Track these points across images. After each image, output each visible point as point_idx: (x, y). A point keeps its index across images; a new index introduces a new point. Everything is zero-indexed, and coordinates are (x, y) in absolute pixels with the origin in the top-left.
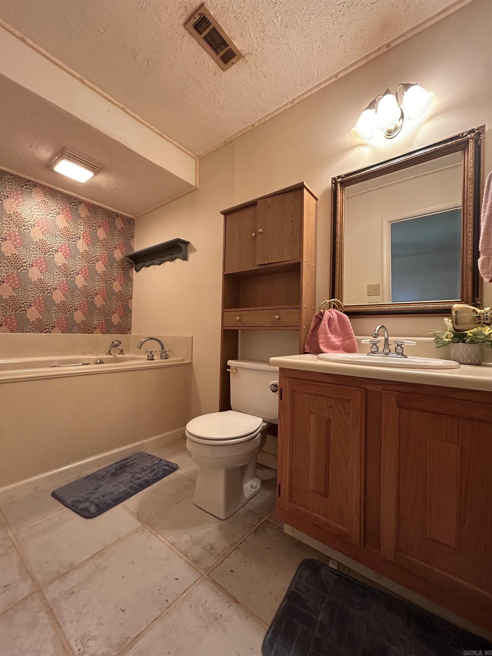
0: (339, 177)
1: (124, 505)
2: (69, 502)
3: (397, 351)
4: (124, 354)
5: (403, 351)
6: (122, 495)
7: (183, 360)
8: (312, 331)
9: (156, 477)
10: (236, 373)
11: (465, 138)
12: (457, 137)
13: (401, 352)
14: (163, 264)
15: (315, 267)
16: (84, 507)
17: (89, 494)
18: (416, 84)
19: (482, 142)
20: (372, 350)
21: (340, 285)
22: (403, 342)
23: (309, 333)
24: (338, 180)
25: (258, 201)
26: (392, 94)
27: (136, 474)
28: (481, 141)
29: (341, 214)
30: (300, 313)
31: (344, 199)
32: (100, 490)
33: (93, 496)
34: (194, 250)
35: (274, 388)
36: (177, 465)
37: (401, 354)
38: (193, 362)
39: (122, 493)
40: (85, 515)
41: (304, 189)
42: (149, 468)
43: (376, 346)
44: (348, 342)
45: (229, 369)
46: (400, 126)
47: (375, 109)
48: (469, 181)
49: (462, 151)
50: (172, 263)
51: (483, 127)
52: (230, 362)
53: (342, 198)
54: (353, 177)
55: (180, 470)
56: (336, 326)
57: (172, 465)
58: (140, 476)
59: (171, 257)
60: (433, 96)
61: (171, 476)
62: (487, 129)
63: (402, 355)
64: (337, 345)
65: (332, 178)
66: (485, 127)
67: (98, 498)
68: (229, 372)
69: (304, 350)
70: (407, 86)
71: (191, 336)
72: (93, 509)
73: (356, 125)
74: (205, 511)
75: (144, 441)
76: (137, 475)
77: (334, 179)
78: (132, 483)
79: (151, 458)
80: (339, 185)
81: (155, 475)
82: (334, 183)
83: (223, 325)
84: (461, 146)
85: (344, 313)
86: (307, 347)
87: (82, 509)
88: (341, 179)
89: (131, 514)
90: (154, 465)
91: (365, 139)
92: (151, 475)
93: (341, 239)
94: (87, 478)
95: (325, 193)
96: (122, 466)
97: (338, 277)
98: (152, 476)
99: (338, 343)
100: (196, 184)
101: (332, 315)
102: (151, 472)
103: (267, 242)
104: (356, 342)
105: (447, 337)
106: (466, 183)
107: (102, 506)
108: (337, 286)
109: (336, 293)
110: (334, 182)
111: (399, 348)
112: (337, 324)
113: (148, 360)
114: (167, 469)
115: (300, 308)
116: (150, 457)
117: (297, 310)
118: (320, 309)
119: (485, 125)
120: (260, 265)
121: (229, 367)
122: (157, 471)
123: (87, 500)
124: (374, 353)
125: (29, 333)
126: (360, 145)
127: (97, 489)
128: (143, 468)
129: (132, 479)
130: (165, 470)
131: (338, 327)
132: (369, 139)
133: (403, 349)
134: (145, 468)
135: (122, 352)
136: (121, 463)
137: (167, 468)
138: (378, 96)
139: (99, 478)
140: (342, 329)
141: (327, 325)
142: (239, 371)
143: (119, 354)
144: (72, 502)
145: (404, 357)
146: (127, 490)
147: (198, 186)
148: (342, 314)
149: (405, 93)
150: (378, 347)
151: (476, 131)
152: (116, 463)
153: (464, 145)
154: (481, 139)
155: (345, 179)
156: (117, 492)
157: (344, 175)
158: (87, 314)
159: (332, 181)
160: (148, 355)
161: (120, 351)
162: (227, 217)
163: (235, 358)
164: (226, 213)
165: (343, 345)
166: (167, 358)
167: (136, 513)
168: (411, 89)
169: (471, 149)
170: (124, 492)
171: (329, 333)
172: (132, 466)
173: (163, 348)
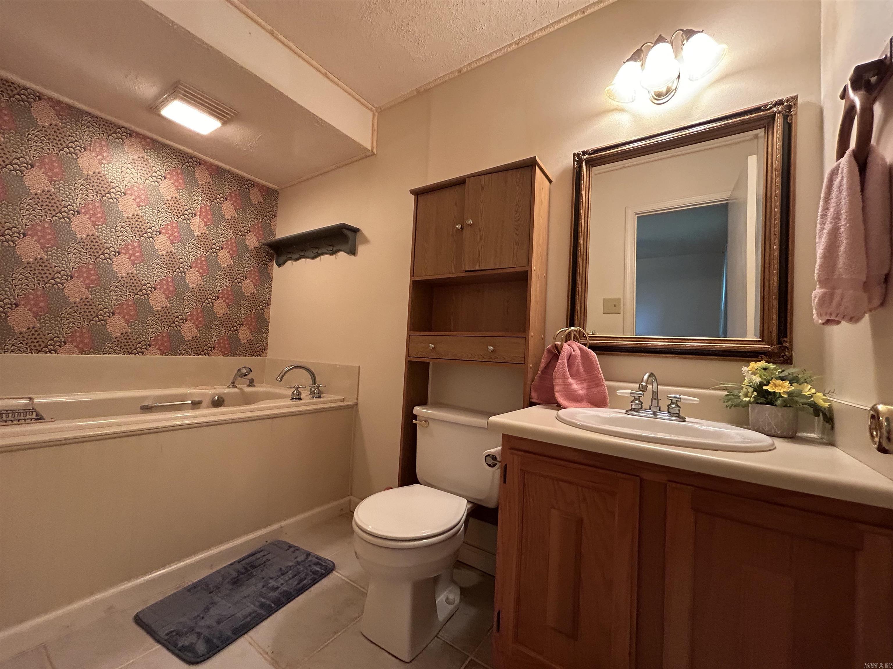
0: (584, 153)
1: (251, 637)
2: (162, 634)
3: (671, 411)
4: (255, 386)
5: (679, 411)
6: (248, 619)
7: (343, 400)
8: (542, 371)
9: (301, 585)
10: (426, 427)
11: (769, 111)
12: (758, 109)
13: (677, 412)
14: (318, 259)
15: (546, 277)
16: (186, 643)
17: (194, 618)
18: (701, 31)
19: (794, 119)
20: (633, 407)
21: (583, 306)
22: (680, 398)
23: (538, 375)
24: (583, 157)
25: (467, 180)
26: (668, 42)
27: (271, 581)
28: (792, 118)
29: (587, 205)
30: (526, 345)
31: (590, 184)
32: (214, 611)
33: (202, 623)
34: (366, 241)
35: (491, 462)
36: (333, 563)
37: (677, 415)
38: (359, 404)
39: (247, 617)
40: (188, 659)
41: (536, 167)
42: (290, 570)
43: (640, 401)
44: (595, 390)
45: (416, 420)
46: (674, 88)
47: (641, 62)
48: (774, 173)
49: (763, 129)
50: (334, 256)
51: (795, 98)
52: (417, 410)
53: (588, 182)
54: (605, 154)
55: (338, 572)
56: (578, 366)
57: (325, 562)
58: (276, 585)
59: (331, 248)
60: (726, 50)
61: (325, 583)
62: (800, 101)
63: (679, 416)
64: (580, 395)
65: (574, 154)
66: (797, 98)
67: (209, 627)
68: (416, 424)
69: (530, 398)
70: (689, 33)
71: (358, 365)
72: (201, 647)
73: (613, 83)
74: (379, 646)
75: (283, 523)
76: (272, 583)
77: (578, 155)
78: (264, 598)
79: (293, 552)
80: (584, 164)
81: (301, 581)
82: (576, 161)
83: (408, 356)
84: (762, 122)
85: (589, 348)
86: (534, 394)
87: (184, 649)
88: (587, 156)
89: (261, 654)
90: (298, 563)
91: (624, 103)
92: (294, 582)
93: (585, 241)
94: (193, 588)
95: (564, 173)
96: (248, 567)
97: (580, 294)
98: (296, 583)
99: (581, 392)
100: (373, 147)
101: (573, 351)
102: (294, 577)
103: (478, 239)
104: (607, 391)
105: (746, 396)
106: (769, 174)
107: (215, 641)
108: (578, 308)
109: (577, 317)
110: (576, 159)
111: (673, 406)
112: (580, 364)
113: (292, 399)
114: (318, 571)
115: (526, 338)
116: (292, 549)
117: (521, 341)
118: (554, 340)
119: (797, 95)
120: (466, 271)
121: (415, 417)
122: (303, 575)
123: (192, 629)
124: (636, 412)
125: (110, 355)
126: (616, 110)
127: (207, 609)
128: (281, 569)
129: (264, 590)
130: (315, 573)
131: (581, 369)
132: (629, 103)
133: (680, 407)
134: (283, 569)
135: (251, 383)
136: (247, 561)
137: (317, 568)
138: (646, 43)
139: (212, 590)
140: (586, 371)
141: (566, 365)
142: (431, 423)
143: (248, 386)
144: (167, 634)
145: (682, 420)
146: (255, 611)
147: (375, 151)
148: (586, 348)
149: (685, 42)
150: (642, 403)
151: (785, 104)
152: (239, 561)
153: (766, 121)
154: (791, 115)
155: (593, 156)
156: (239, 615)
157: (592, 151)
158: (202, 327)
159: (574, 158)
160: (293, 393)
161: (250, 383)
162: (419, 198)
163: (423, 403)
164: (418, 193)
165: (588, 394)
166: (320, 397)
167: (270, 653)
168: (695, 38)
169: (778, 127)
170: (250, 614)
171: (570, 377)
172: (264, 566)
173: (314, 382)
